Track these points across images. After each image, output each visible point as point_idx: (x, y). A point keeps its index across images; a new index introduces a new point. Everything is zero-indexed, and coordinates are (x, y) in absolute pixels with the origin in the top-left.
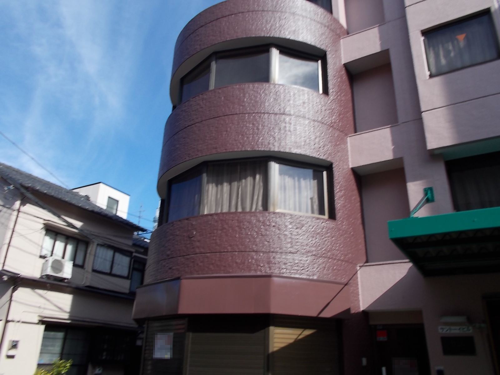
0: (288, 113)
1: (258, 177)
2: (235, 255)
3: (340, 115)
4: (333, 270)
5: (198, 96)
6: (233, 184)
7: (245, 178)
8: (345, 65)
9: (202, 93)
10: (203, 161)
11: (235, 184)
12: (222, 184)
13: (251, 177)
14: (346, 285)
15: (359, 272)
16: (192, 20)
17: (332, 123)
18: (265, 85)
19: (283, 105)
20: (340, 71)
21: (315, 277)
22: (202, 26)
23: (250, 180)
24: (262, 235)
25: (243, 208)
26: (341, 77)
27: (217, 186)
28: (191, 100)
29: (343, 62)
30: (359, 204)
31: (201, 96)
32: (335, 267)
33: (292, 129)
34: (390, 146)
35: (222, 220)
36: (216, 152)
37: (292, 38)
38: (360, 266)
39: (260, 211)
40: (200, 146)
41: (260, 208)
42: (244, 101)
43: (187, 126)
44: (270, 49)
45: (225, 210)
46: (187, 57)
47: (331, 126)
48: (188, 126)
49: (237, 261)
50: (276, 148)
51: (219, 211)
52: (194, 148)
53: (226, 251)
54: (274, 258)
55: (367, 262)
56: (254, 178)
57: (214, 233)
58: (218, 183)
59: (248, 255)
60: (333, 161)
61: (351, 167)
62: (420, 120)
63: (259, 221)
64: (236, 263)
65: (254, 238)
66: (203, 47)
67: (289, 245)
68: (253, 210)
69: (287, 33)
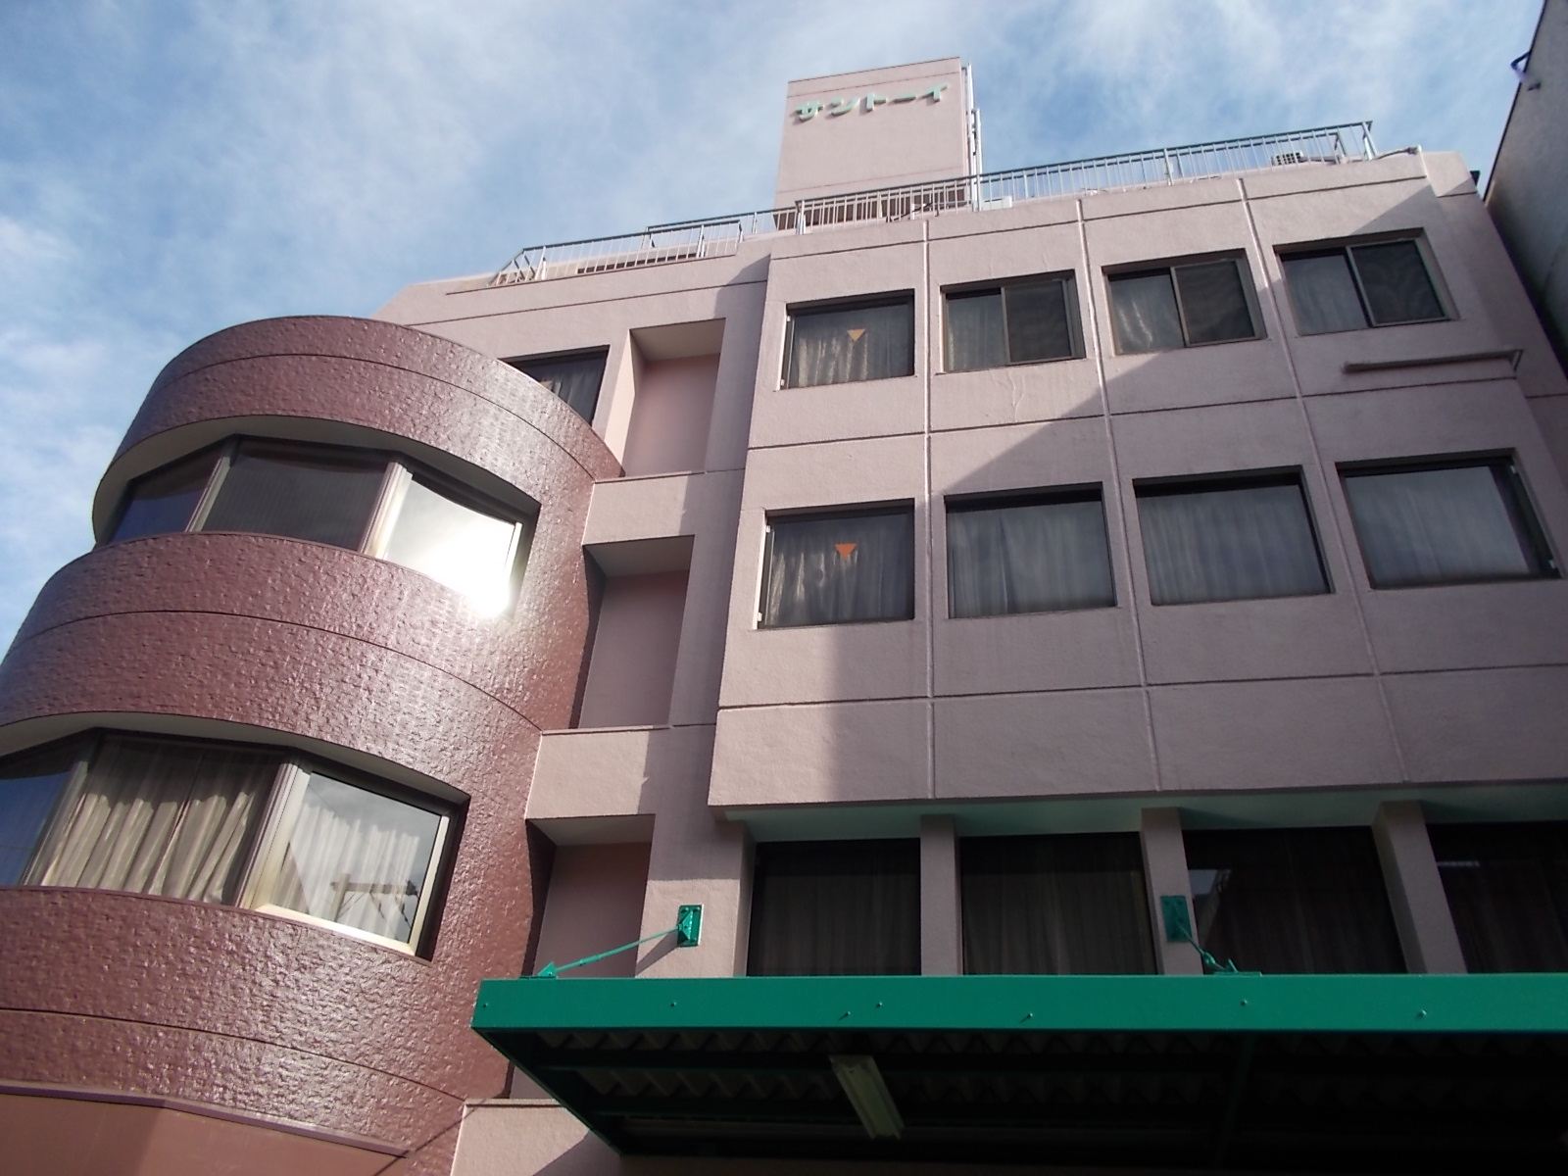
0: (381, 640)
1: (241, 799)
2: (79, 1023)
3: (532, 672)
4: (379, 1106)
5: (144, 540)
6: (163, 806)
7: (204, 799)
8: (587, 549)
9: (155, 536)
10: (91, 726)
11: (170, 809)
12: (130, 801)
13: (221, 795)
14: (399, 1157)
15: (462, 1124)
16: (207, 338)
17: (500, 690)
18: (342, 555)
19: (371, 617)
20: (571, 560)
21: (309, 1125)
22: (224, 362)
23: (216, 803)
24: (184, 974)
25: (167, 886)
26: (566, 578)
27: (113, 805)
28: (123, 546)
29: (586, 539)
30: (527, 922)
31: (151, 541)
32: (385, 1101)
33: (375, 687)
34: (638, 780)
35: (73, 911)
36: (133, 708)
37: (454, 451)
38: (469, 1106)
39: (214, 900)
40: (97, 681)
41: (217, 892)
42: (263, 584)
43: (82, 616)
44: (390, 465)
45: (108, 884)
46: (158, 428)
47: (498, 697)
48: (87, 618)
49: (79, 1043)
50: (313, 726)
51: (91, 885)
52: (76, 684)
53: (54, 1008)
54: (198, 1049)
55: (506, 1094)
56: (231, 803)
57: (38, 948)
58: (120, 795)
59: (122, 1030)
60: (473, 794)
61: (525, 816)
62: (710, 726)
63: (190, 931)
64: (74, 1050)
65: (155, 981)
66: (208, 415)
67: (260, 1015)
68: (193, 897)
69: (444, 437)
